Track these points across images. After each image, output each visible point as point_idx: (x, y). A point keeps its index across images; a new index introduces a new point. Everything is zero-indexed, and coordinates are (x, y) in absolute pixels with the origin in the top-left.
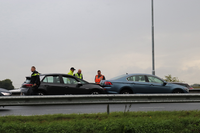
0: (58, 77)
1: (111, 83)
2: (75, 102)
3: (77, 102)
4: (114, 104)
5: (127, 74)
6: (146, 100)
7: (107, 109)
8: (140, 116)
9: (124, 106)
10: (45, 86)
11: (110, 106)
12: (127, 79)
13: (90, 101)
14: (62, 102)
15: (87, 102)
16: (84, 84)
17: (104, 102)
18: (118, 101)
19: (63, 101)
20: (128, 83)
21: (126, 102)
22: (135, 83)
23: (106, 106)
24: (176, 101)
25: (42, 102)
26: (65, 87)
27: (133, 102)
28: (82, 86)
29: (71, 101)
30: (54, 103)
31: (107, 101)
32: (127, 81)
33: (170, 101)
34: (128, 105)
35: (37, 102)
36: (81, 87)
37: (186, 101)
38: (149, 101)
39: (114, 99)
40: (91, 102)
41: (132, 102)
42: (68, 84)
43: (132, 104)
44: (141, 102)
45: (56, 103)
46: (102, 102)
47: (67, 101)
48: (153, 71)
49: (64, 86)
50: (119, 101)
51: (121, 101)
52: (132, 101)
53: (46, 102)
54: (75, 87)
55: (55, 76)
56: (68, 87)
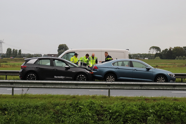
1: (97, 67)
10: (37, 68)
22: (119, 68)
24: (66, 87)
26: (54, 69)
28: (70, 69)
32: (113, 66)
33: (61, 87)
37: (74, 87)
46: (4, 86)
56: (57, 69)
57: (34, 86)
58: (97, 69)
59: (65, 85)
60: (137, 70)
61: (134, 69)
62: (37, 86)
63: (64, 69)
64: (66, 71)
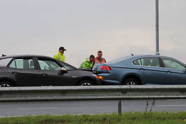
0: (31, 60)
2: (71, 97)
3: (75, 97)
4: (128, 101)
5: (132, 55)
6: (177, 95)
7: (117, 108)
8: (169, 118)
9: (145, 102)
11: (123, 102)
12: (133, 62)
13: (94, 95)
14: (52, 96)
15: (90, 97)
16: (69, 70)
17: (115, 97)
18: (135, 95)
19: (54, 96)
20: (134, 69)
21: (147, 97)
22: (144, 69)
23: (117, 103)
25: (22, 97)
26: (42, 75)
27: (158, 97)
29: (65, 95)
30: (39, 98)
31: (119, 95)
32: (134, 66)
34: (150, 102)
35: (14, 97)
36: (65, 75)
38: (181, 96)
39: (129, 93)
40: (95, 97)
41: (156, 97)
42: (45, 70)
43: (156, 100)
44: (170, 97)
45: (43, 98)
46: (111, 97)
47: (59, 96)
48: (157, 53)
49: (40, 74)
50: (137, 95)
51: (139, 95)
52: (157, 95)
53: (27, 97)
54: (57, 74)
55: (26, 58)
56: (47, 75)
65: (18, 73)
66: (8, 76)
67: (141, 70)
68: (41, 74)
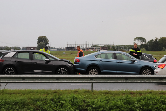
1: (79, 60)
10: (15, 61)
12: (96, 56)
16: (52, 61)
28: (50, 62)
33: (41, 82)
37: (55, 82)
56: (37, 63)
57: (13, 80)
58: (79, 62)
59: (46, 80)
60: (121, 62)
61: (118, 62)
62: (15, 80)
63: (44, 63)
64: (47, 64)
65: (19, 61)
66: (12, 63)
67: (100, 61)
68: (33, 63)
